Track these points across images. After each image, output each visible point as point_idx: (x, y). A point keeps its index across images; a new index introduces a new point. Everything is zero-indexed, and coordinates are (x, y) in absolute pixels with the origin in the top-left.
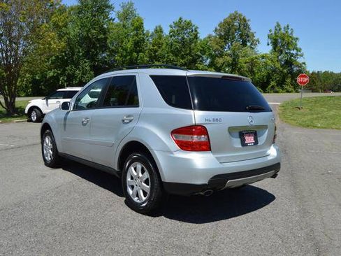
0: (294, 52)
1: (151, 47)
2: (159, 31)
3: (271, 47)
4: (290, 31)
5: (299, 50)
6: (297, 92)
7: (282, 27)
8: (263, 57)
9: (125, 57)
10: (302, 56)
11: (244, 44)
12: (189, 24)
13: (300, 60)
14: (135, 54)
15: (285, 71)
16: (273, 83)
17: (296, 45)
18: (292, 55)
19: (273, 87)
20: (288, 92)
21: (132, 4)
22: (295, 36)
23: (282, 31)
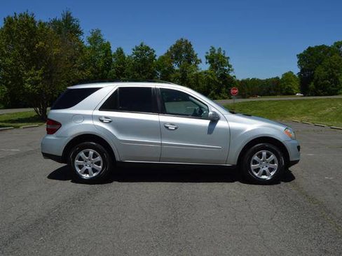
0: (227, 68)
1: (118, 66)
2: (120, 52)
3: (209, 66)
4: (222, 52)
5: (230, 66)
6: (230, 99)
7: (216, 49)
8: (205, 73)
9: (97, 74)
10: (232, 70)
11: (189, 62)
12: (148, 49)
13: (231, 74)
14: (105, 71)
15: (221, 82)
16: (212, 92)
17: (228, 62)
18: (226, 70)
19: (213, 95)
20: (224, 98)
21: (99, 31)
22: (226, 56)
23: (216, 52)
